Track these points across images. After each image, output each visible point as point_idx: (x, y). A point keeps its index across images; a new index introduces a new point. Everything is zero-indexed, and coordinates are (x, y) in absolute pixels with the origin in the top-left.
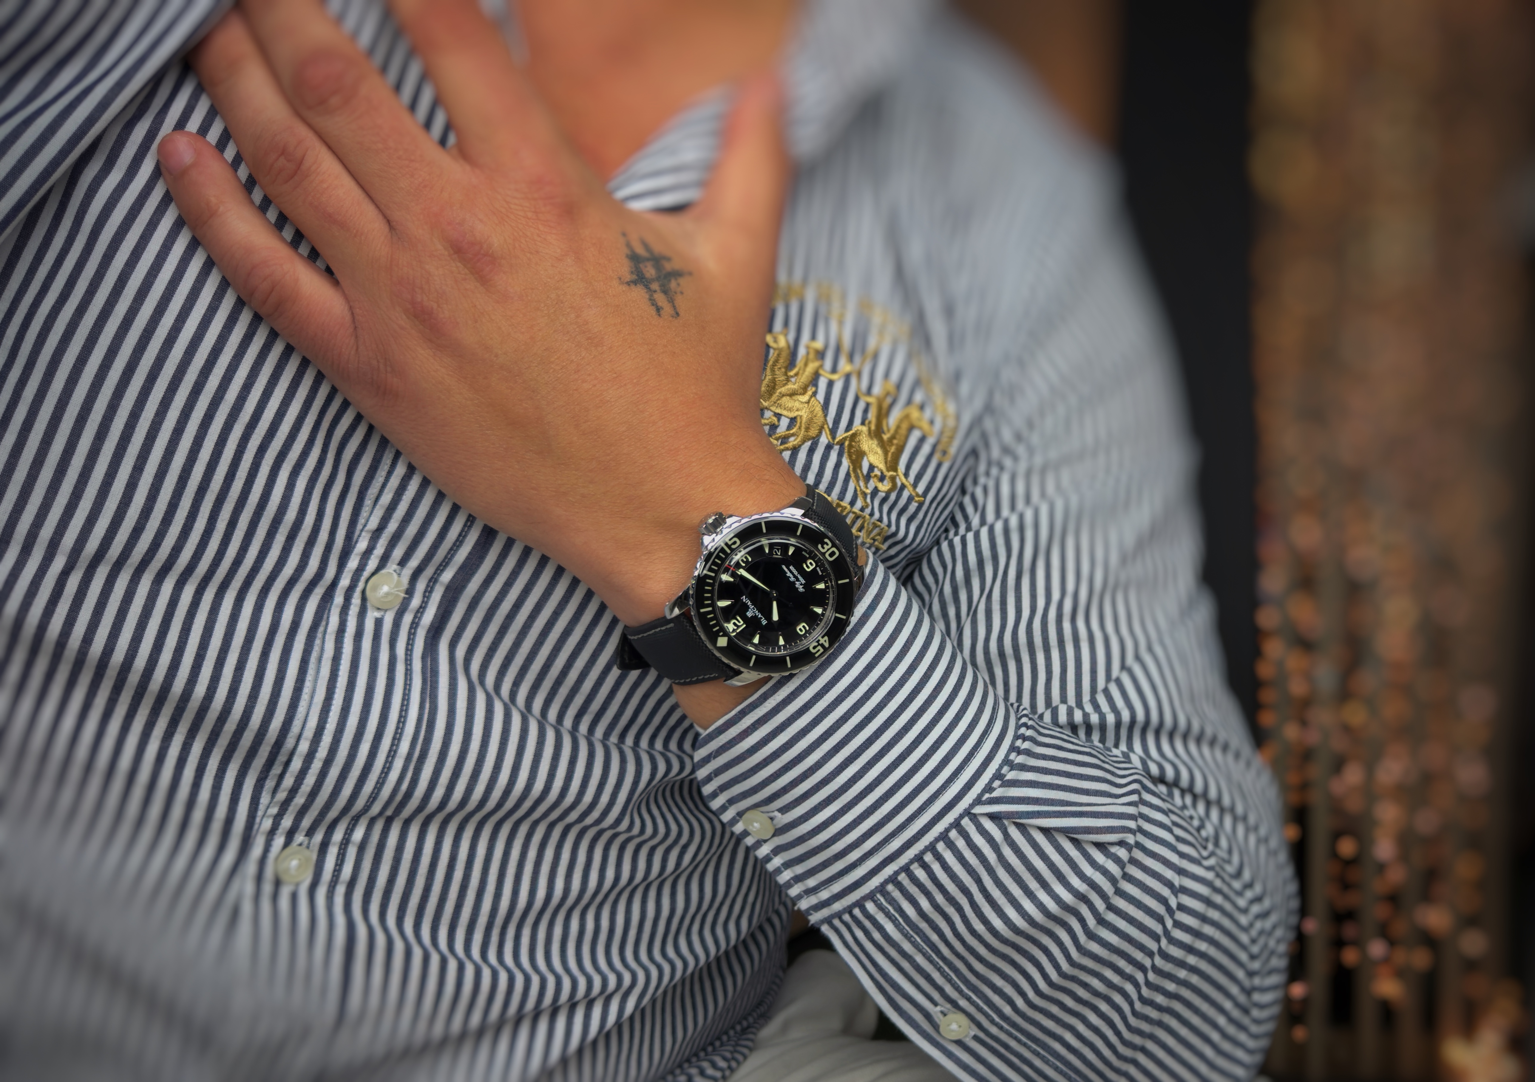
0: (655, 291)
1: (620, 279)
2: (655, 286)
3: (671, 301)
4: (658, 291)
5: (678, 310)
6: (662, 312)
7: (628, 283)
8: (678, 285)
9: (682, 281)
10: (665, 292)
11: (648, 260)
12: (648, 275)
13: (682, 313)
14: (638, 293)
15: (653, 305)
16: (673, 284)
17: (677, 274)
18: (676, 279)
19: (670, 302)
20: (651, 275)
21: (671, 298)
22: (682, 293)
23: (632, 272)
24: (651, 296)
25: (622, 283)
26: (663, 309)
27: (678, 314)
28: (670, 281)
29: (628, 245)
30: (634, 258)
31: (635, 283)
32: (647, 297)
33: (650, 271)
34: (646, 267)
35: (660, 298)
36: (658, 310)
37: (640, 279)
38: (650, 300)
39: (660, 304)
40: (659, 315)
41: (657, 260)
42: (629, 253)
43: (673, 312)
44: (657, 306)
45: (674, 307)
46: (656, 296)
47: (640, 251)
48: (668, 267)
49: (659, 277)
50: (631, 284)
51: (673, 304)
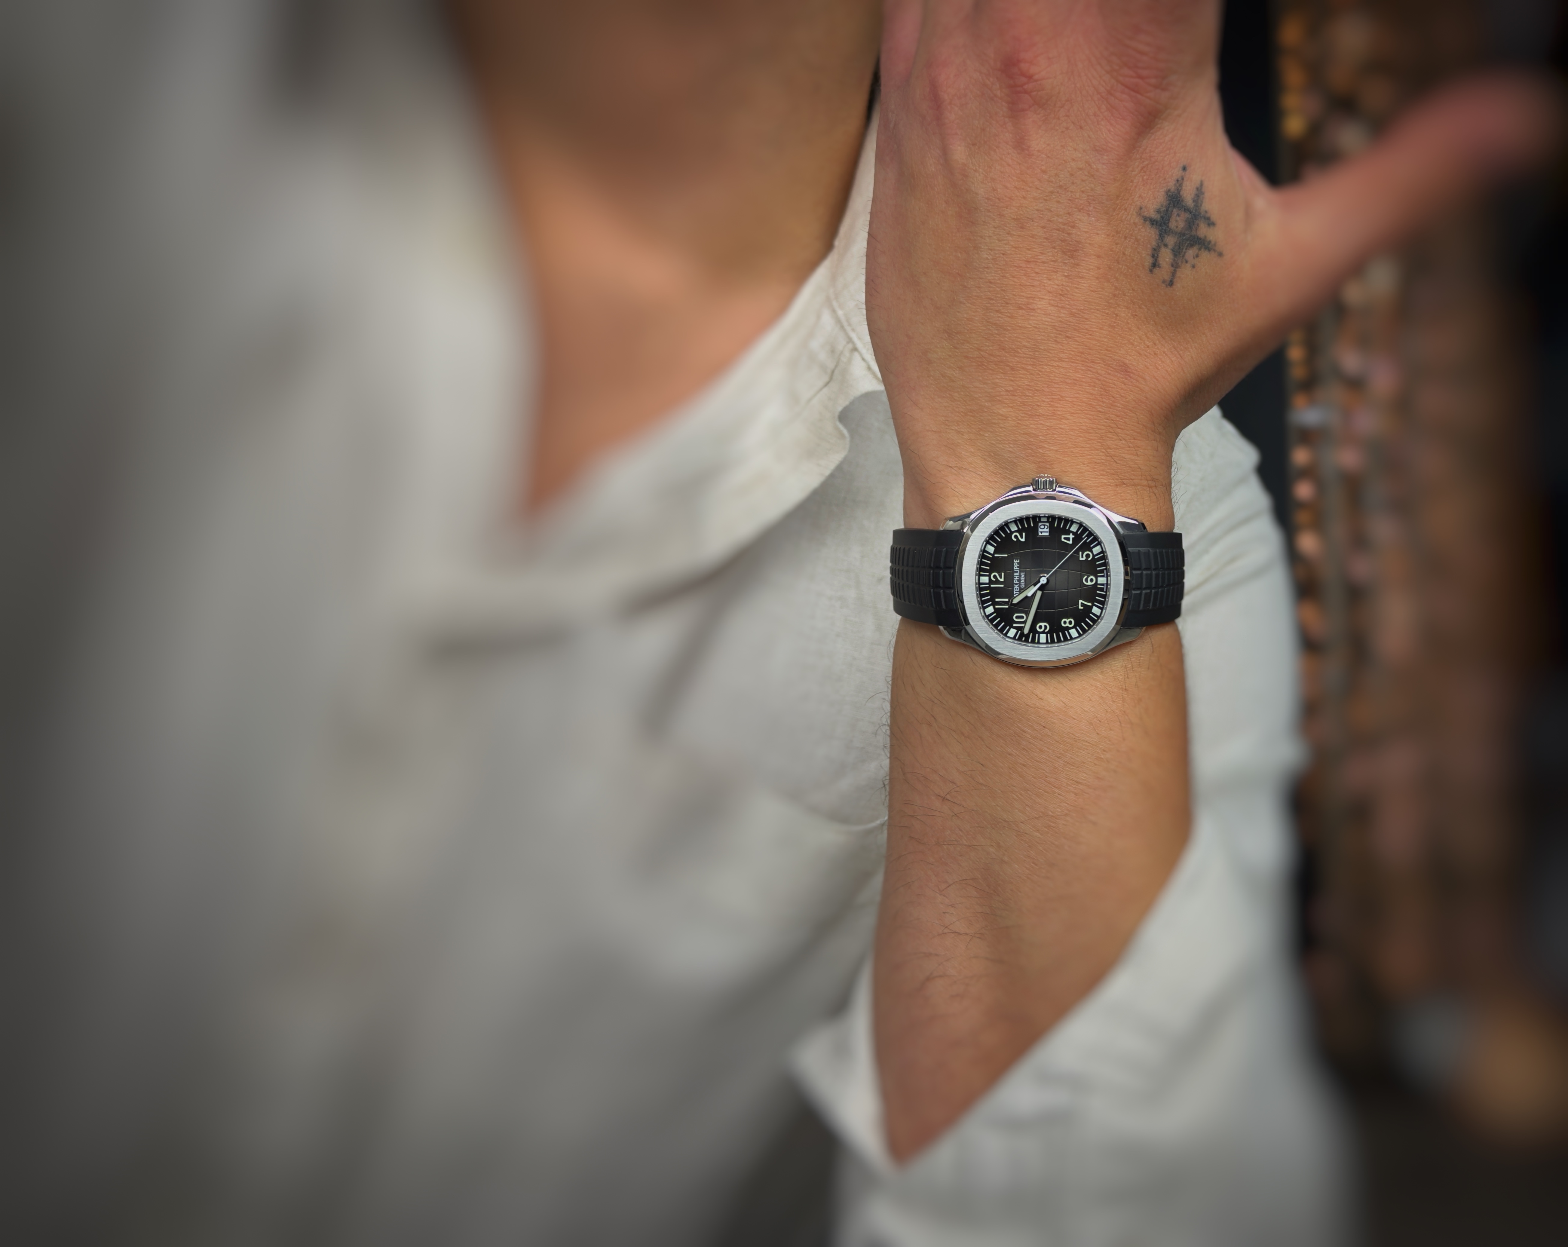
0: (1166, 245)
1: (1141, 208)
2: (1171, 240)
3: (1175, 266)
4: (1170, 247)
5: (1175, 280)
6: (1156, 270)
7: (1145, 219)
8: (1197, 256)
9: (1205, 254)
10: (1178, 252)
11: (1187, 210)
12: (1173, 225)
13: (1178, 285)
14: (1150, 234)
15: (1153, 256)
16: (1190, 253)
17: (1205, 245)
18: (1200, 249)
19: (1172, 266)
20: (1177, 227)
21: (1177, 264)
22: (1193, 267)
23: (1158, 211)
24: (1159, 247)
25: (1139, 214)
26: (1159, 267)
27: (1171, 283)
28: (1192, 246)
29: (1180, 182)
30: (1174, 200)
31: (1153, 222)
32: (1154, 243)
33: (1178, 222)
34: (1178, 215)
35: (1166, 256)
36: (1155, 265)
37: (1161, 223)
38: (1155, 250)
39: (1161, 261)
40: (1151, 271)
41: (1196, 216)
42: (1173, 189)
43: (1167, 277)
44: (1156, 260)
45: (1174, 274)
46: (1163, 249)
47: (1188, 194)
48: (1203, 230)
49: (1184, 235)
50: (1147, 222)
51: (1175, 271)
